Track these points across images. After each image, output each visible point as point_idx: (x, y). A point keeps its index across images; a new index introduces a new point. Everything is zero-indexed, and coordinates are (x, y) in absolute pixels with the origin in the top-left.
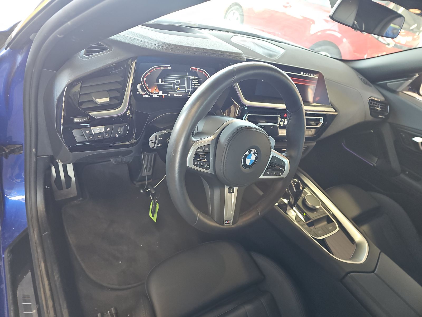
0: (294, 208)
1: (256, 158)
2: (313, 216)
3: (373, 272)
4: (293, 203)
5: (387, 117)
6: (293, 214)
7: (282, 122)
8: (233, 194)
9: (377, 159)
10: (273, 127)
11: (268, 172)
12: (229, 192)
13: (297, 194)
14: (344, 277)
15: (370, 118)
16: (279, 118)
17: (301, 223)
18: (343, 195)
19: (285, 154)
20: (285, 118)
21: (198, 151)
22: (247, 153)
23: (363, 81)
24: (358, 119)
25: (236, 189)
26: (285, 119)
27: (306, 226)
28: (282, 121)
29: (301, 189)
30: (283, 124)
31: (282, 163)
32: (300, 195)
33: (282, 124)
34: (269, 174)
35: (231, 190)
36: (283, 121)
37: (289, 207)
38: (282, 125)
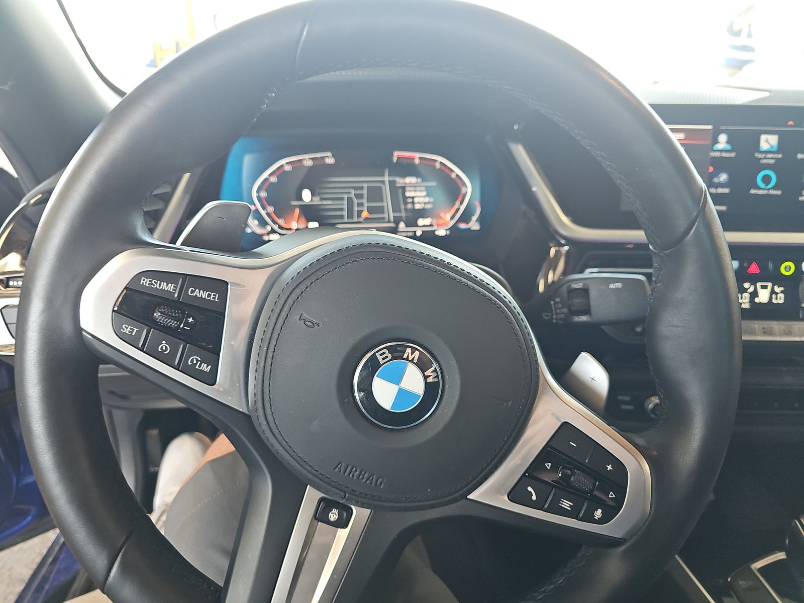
8: (342, 534)
11: (530, 489)
25: (360, 514)
28: (745, 290)
34: (534, 498)
36: (751, 289)
38: (746, 306)
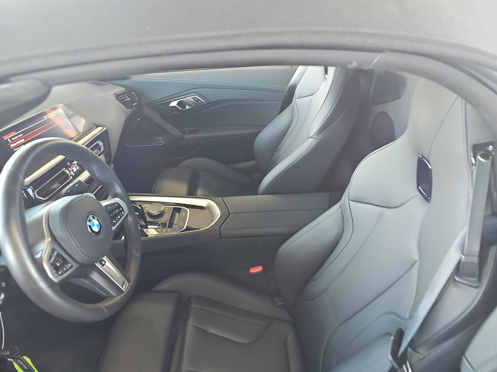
0: (149, 227)
1: (98, 220)
2: (166, 218)
3: (230, 214)
4: (144, 224)
5: (139, 101)
6: (152, 232)
7: (72, 172)
8: (107, 263)
9: (161, 137)
10: (77, 184)
12: (103, 265)
13: (142, 214)
14: (220, 234)
15: (129, 111)
16: (65, 171)
17: (164, 231)
18: (167, 184)
19: (111, 196)
20: (70, 167)
21: (51, 261)
22: (88, 223)
23: (95, 84)
24: (122, 119)
25: (105, 258)
26: (72, 167)
27: (170, 229)
29: (140, 208)
30: (74, 173)
31: (116, 205)
32: (144, 213)
33: (72, 173)
34: (115, 222)
35: (103, 262)
36: (71, 170)
37: (145, 230)
